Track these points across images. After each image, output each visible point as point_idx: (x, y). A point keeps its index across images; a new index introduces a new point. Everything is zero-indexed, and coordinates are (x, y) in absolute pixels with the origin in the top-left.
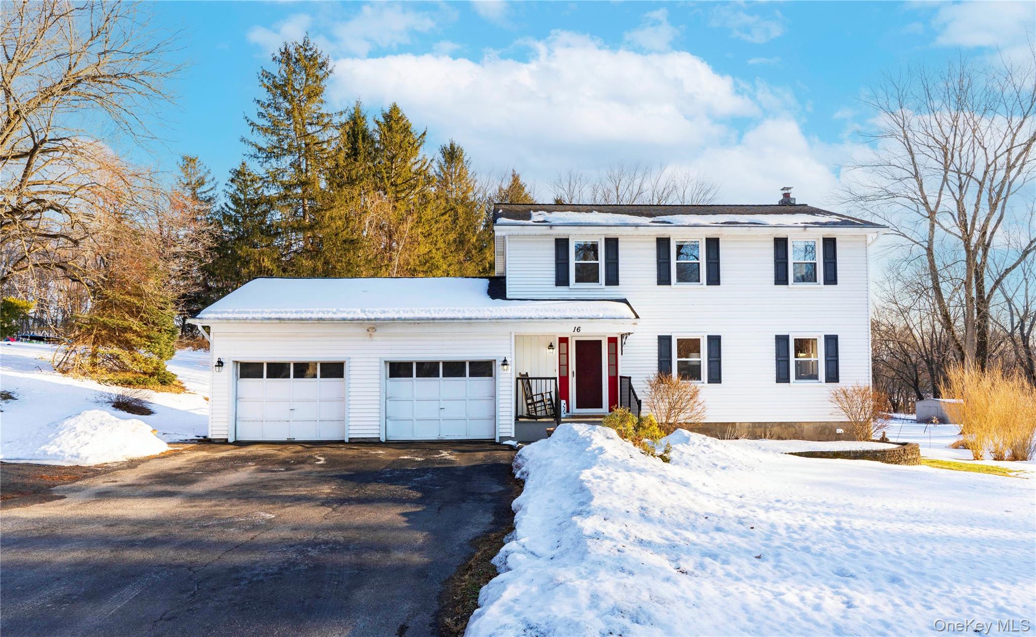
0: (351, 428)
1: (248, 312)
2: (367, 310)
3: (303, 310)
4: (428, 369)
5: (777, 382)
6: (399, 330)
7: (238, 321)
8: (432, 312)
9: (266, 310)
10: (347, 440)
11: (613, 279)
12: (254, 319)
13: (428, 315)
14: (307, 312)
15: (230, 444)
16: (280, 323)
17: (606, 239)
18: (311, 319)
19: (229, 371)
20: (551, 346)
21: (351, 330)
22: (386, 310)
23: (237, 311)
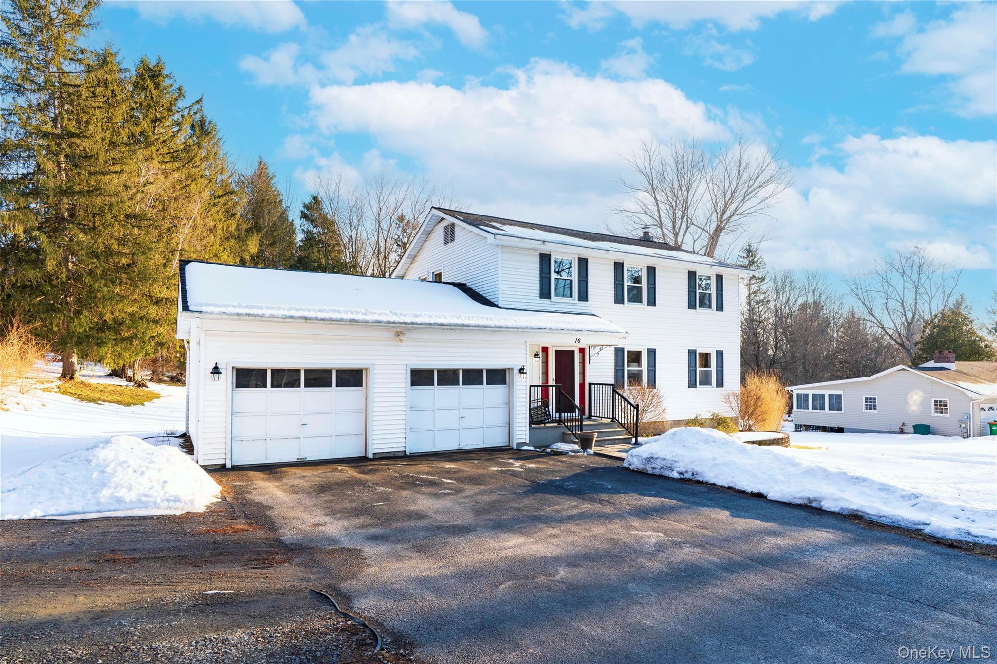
0: (375, 442)
1: (261, 308)
2: (398, 312)
3: (328, 309)
4: (448, 377)
5: (689, 387)
6: (425, 335)
7: (251, 318)
8: (463, 318)
9: (283, 306)
10: (371, 456)
11: (584, 296)
12: (273, 316)
13: (460, 322)
14: (334, 311)
15: (229, 470)
16: (305, 322)
17: (579, 259)
18: (341, 320)
19: (227, 378)
20: (536, 355)
21: (377, 333)
22: (418, 313)
23: (244, 305)
